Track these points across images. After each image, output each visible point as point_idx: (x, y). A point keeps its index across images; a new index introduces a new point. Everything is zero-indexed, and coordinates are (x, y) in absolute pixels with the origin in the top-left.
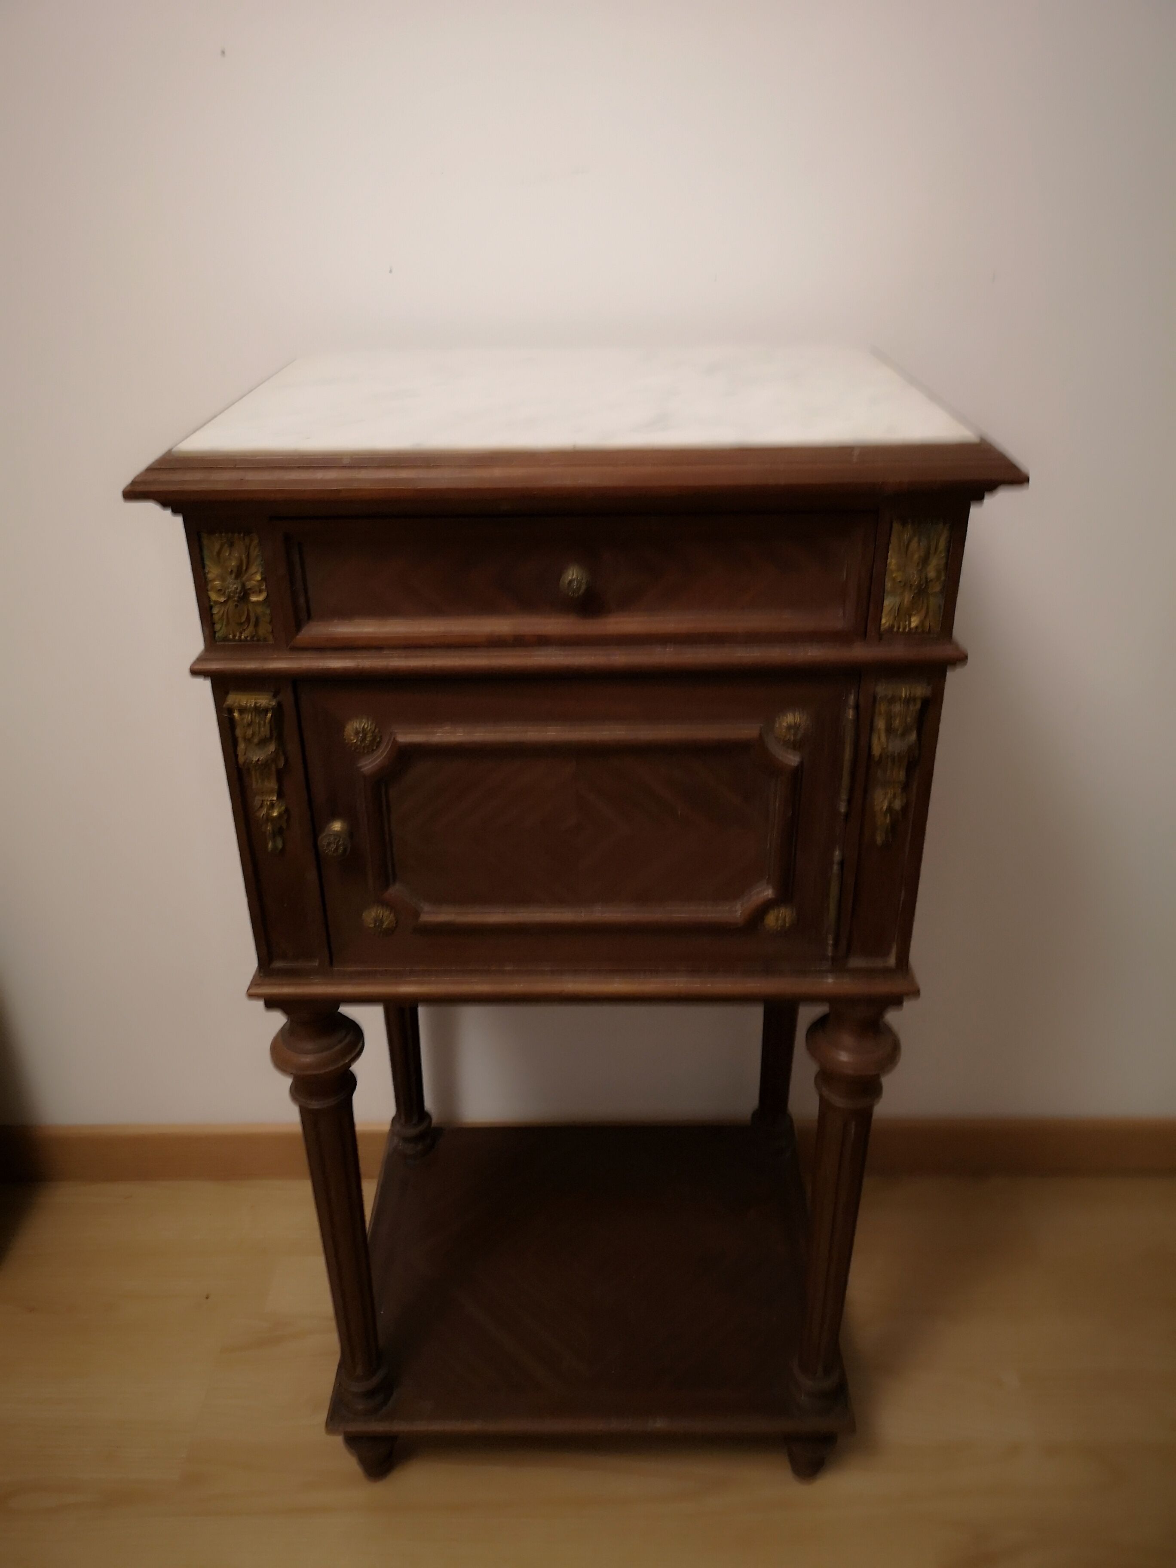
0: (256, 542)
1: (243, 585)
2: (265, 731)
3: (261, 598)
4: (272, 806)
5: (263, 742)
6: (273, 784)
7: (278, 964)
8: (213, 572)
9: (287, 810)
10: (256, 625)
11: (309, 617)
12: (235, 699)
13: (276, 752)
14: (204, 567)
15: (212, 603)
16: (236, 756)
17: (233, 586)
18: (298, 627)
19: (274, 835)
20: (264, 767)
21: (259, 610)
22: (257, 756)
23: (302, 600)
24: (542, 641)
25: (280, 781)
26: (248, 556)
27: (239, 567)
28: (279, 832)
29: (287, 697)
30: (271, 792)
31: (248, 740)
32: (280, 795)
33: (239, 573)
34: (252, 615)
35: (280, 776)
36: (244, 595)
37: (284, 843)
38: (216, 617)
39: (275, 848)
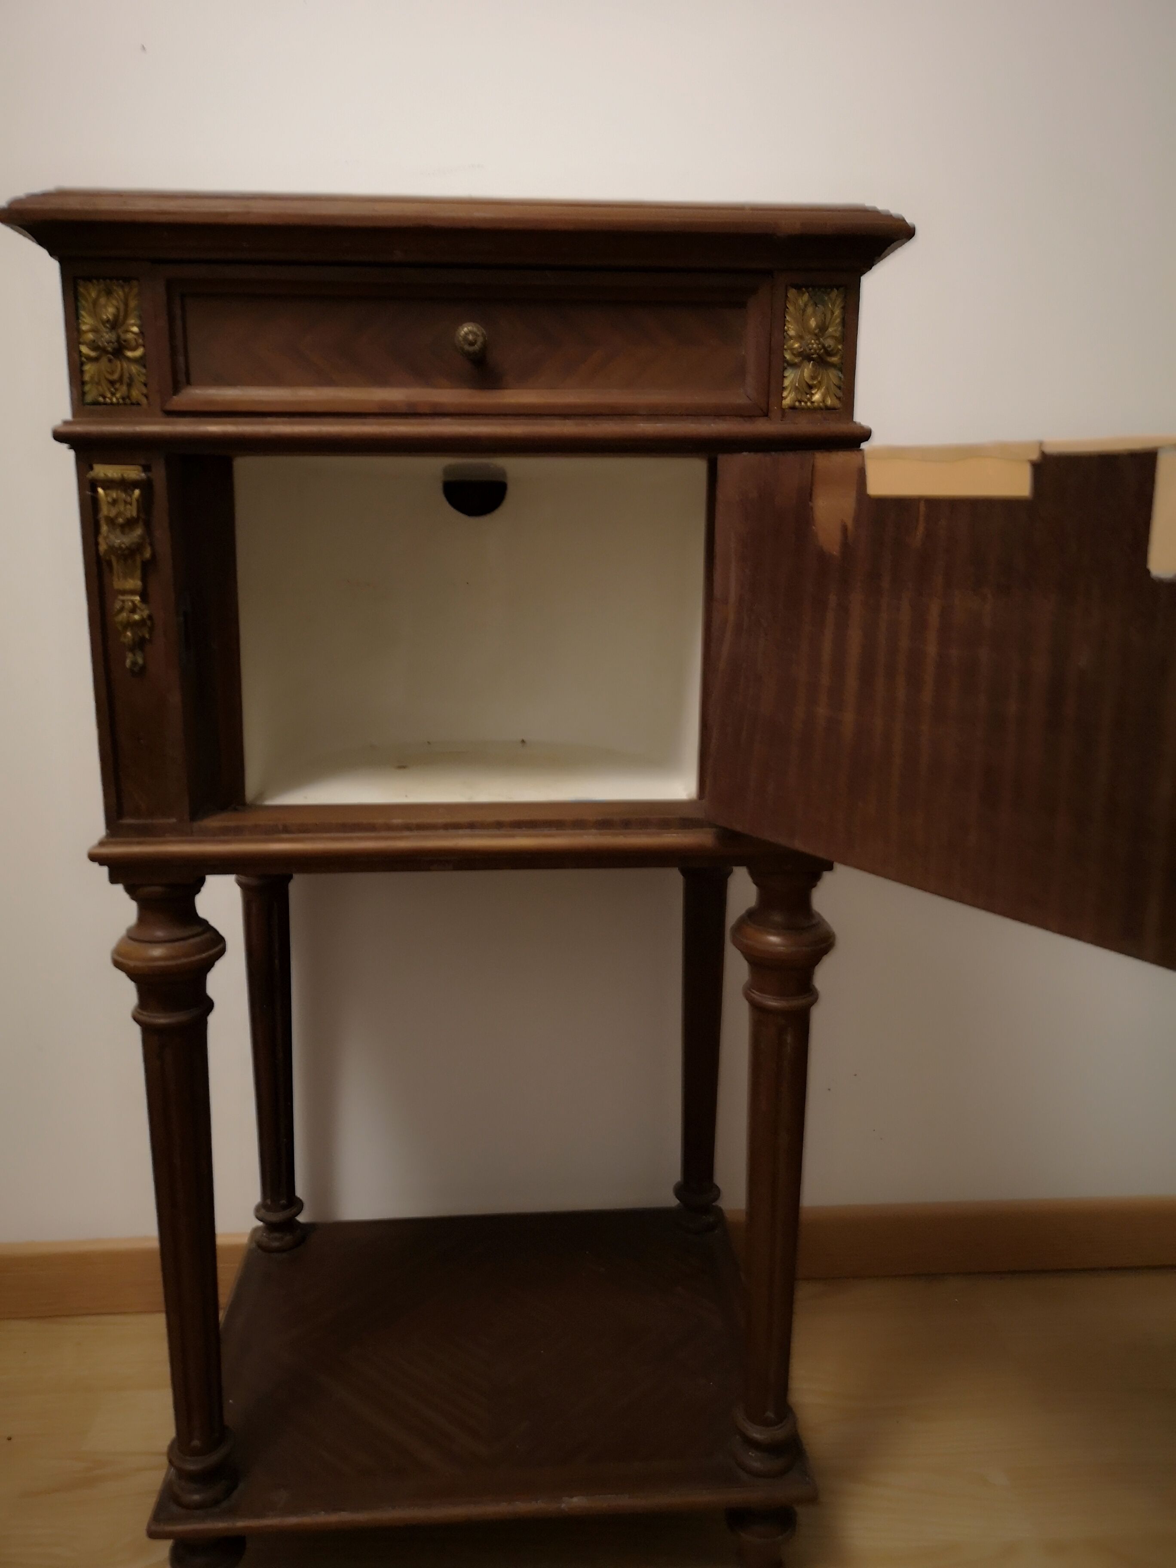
0: (135, 290)
1: (119, 337)
2: (132, 511)
3: (138, 353)
4: (133, 610)
5: (130, 524)
6: (134, 583)
7: (127, 821)
8: (87, 323)
9: (150, 617)
10: (130, 385)
11: (188, 383)
12: (102, 471)
13: (142, 537)
14: (78, 318)
15: (84, 359)
16: (97, 544)
17: (108, 336)
18: (176, 389)
19: (132, 650)
20: (128, 554)
21: (134, 369)
22: (121, 540)
23: (181, 359)
24: (437, 413)
25: (144, 579)
26: (126, 305)
27: (116, 317)
28: (140, 644)
29: (159, 475)
30: (132, 592)
31: (111, 521)
32: (145, 596)
33: (115, 324)
34: (126, 376)
35: (148, 569)
36: (119, 351)
37: (144, 659)
38: (87, 377)
39: (134, 663)
